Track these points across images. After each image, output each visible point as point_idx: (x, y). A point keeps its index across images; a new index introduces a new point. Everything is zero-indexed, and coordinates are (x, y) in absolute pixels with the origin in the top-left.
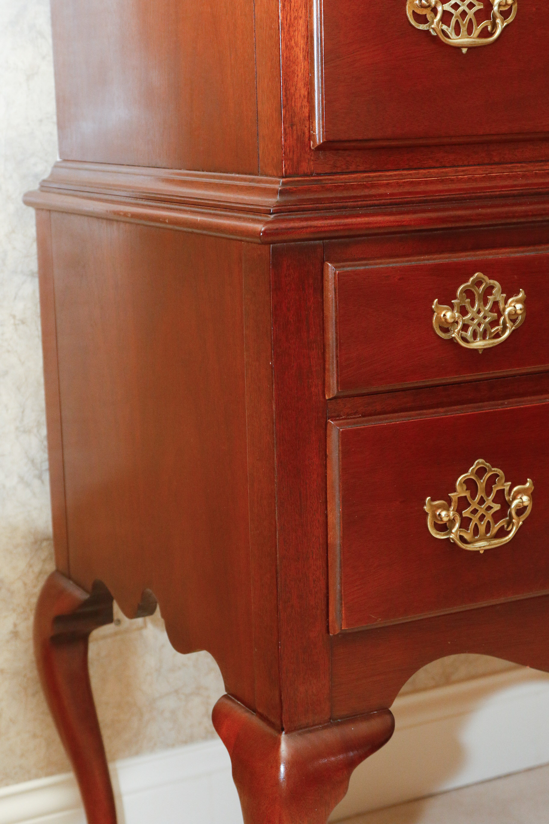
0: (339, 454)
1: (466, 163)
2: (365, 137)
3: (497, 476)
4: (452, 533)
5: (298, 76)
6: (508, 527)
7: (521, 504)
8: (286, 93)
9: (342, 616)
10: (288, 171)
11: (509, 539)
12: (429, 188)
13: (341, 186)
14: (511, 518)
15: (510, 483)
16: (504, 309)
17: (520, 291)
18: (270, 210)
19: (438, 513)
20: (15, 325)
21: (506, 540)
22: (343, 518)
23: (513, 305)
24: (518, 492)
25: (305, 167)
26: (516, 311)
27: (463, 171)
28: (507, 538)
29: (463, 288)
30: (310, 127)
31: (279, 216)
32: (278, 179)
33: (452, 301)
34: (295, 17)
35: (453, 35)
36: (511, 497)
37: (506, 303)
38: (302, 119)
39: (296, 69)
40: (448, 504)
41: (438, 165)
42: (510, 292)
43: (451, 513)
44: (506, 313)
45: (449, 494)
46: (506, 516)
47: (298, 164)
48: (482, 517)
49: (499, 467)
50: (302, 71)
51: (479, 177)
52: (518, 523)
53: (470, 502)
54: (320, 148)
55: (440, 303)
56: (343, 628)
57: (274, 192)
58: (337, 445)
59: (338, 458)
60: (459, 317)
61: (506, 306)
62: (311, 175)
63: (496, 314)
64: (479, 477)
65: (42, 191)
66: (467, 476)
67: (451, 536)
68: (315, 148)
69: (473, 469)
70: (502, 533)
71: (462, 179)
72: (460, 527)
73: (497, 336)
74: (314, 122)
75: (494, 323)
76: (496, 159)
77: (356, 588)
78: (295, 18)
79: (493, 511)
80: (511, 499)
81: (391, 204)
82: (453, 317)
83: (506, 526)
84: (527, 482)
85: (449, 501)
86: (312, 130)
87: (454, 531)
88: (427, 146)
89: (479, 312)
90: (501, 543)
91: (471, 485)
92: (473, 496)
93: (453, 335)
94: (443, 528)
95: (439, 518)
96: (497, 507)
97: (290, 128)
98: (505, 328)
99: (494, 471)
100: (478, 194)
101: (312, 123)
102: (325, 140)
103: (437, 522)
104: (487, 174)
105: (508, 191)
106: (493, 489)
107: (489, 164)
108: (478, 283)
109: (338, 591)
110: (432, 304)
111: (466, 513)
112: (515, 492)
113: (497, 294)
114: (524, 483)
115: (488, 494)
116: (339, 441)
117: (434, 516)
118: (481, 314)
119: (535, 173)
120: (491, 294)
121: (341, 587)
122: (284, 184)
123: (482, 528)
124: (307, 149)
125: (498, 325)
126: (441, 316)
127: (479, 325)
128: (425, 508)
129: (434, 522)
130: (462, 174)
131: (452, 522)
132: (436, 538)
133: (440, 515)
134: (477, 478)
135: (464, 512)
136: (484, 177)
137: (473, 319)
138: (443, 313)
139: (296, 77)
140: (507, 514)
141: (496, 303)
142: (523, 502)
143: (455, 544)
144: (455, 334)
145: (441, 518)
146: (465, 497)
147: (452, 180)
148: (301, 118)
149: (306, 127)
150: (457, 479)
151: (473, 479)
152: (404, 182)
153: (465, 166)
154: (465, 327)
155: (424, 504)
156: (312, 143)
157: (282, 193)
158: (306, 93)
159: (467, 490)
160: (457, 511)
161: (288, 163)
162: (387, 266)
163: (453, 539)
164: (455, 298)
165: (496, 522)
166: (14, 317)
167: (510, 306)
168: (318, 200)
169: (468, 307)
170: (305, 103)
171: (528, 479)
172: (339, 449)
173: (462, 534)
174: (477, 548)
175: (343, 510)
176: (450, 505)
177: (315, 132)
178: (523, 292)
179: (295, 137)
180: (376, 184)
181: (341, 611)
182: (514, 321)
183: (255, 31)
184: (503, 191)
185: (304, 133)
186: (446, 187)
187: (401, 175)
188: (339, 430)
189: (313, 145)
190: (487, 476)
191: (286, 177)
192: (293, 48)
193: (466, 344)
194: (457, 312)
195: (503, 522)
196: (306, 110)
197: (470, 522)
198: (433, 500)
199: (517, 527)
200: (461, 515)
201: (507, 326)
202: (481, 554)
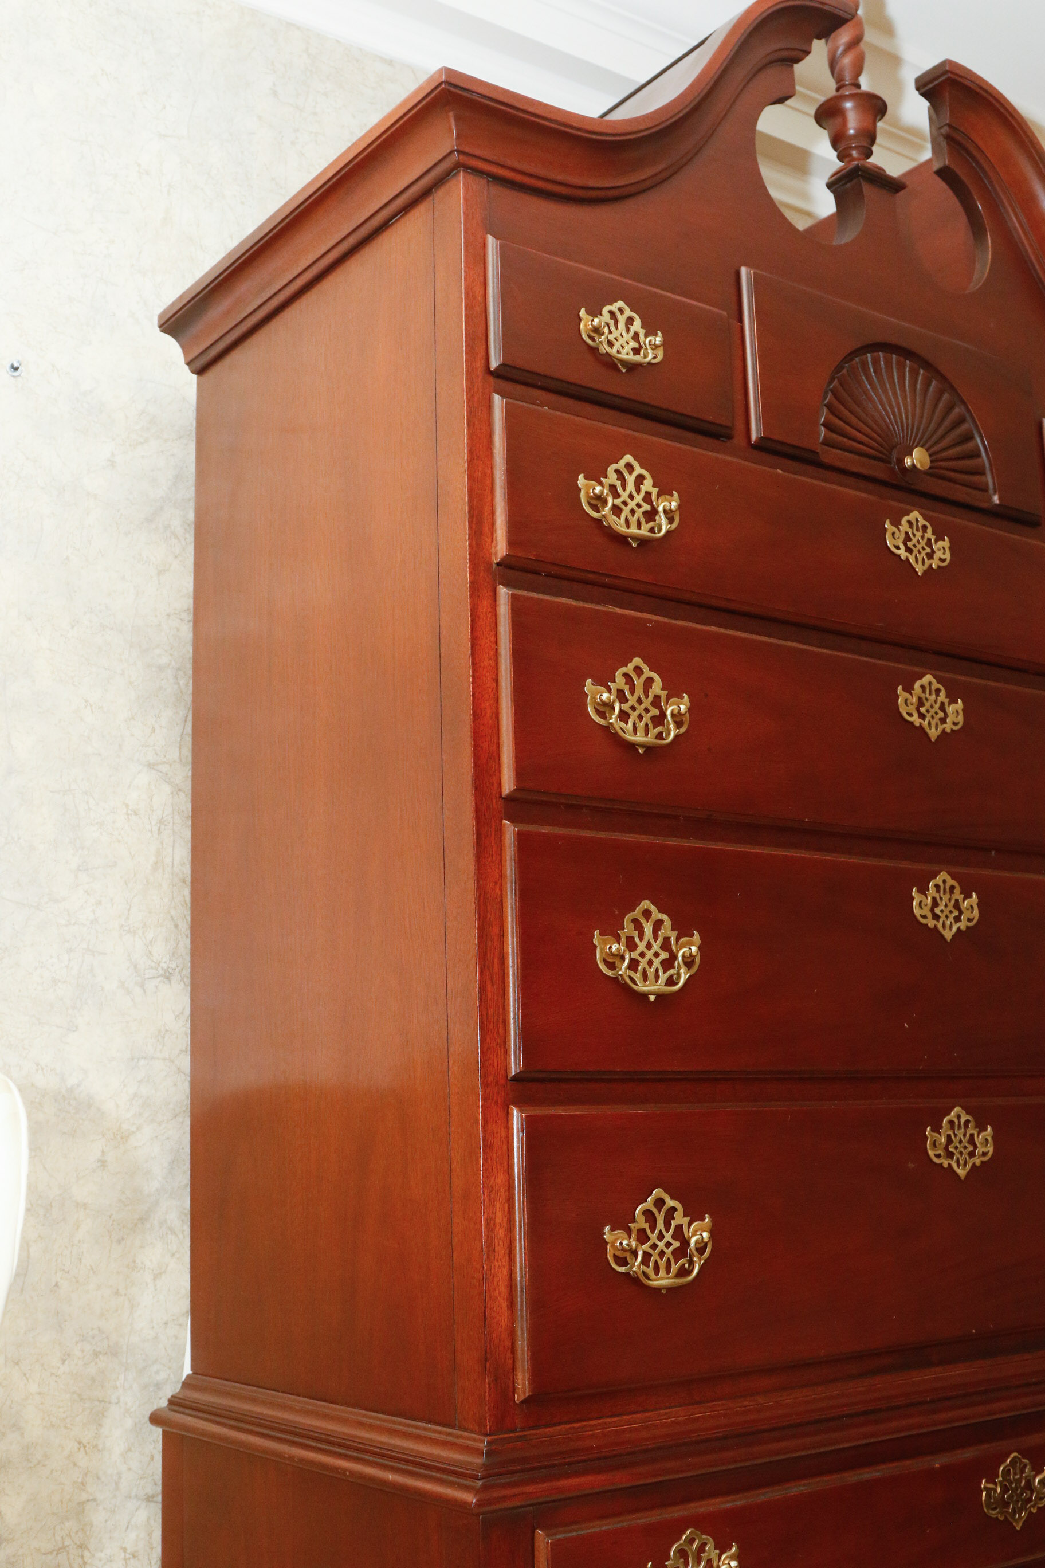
10: (493, 1428)
12: (634, 1437)
18: (478, 1475)
20: (125, 1559)
25: (509, 1423)
27: (666, 1414)
30: (514, 1381)
31: (486, 1482)
32: (482, 1438)
34: (499, 1266)
35: (652, 1275)
47: (503, 1420)
54: (525, 1402)
57: (479, 1451)
65: (170, 1410)
68: (520, 1403)
78: (499, 1268)
81: (599, 1459)
86: (516, 1384)
97: (495, 1382)
102: (531, 1394)
122: (489, 1443)
124: (512, 1403)
147: (656, 1426)
149: (509, 1380)
156: (516, 1396)
157: (488, 1453)
161: (493, 1419)
166: (125, 1550)
170: (509, 1354)
177: (519, 1385)
180: (582, 1436)
183: (453, 1277)
185: (507, 1388)
187: (605, 1423)
189: (517, 1399)
191: (490, 1435)
192: (497, 1299)
196: (510, 1361)
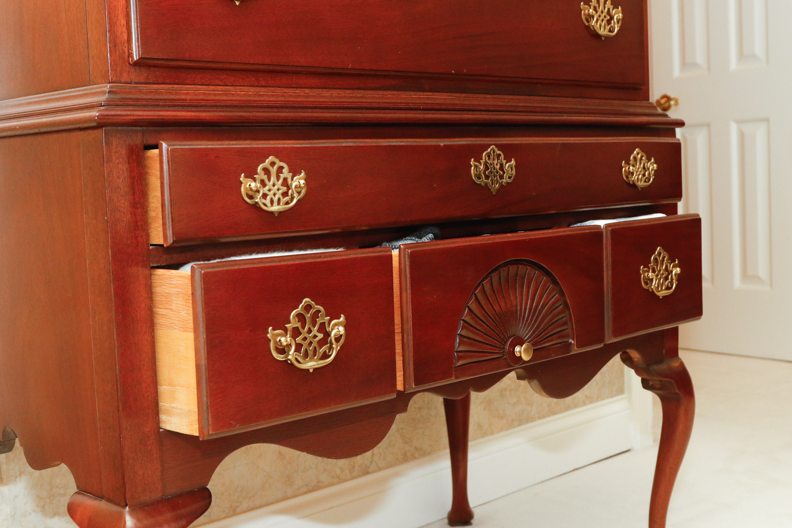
0: (201, 291)
1: (242, 84)
2: (169, 58)
3: (319, 311)
4: (290, 355)
5: (118, 10)
6: (329, 352)
7: (338, 333)
8: (110, 21)
9: (209, 423)
10: (113, 79)
11: (331, 360)
12: (217, 98)
13: (153, 92)
14: (331, 344)
15: (329, 318)
16: (291, 185)
17: (301, 172)
18: (102, 103)
19: (278, 340)
21: (329, 361)
22: (207, 342)
23: (298, 181)
24: (336, 325)
25: (125, 77)
26: (300, 185)
27: (240, 89)
28: (329, 359)
29: (261, 167)
30: (128, 47)
31: (109, 108)
32: (106, 84)
33: (254, 176)
36: (330, 328)
37: (292, 180)
38: (123, 41)
39: (117, 5)
40: (285, 332)
41: (222, 84)
42: (295, 172)
43: (289, 339)
44: (293, 187)
45: (286, 325)
46: (327, 343)
47: (121, 74)
48: (311, 343)
49: (321, 305)
50: (121, 6)
51: (252, 94)
52: (337, 348)
53: (301, 331)
54: (136, 64)
55: (246, 177)
56: (210, 433)
57: (104, 93)
58: (200, 284)
59: (201, 295)
60: (260, 187)
61: (293, 182)
62: (131, 83)
63: (286, 188)
64: (307, 312)
66: (299, 311)
67: (289, 358)
68: (133, 63)
69: (303, 306)
70: (325, 356)
71: (239, 94)
72: (295, 351)
73: (287, 203)
74: (132, 44)
75: (285, 194)
76: (263, 83)
77: (219, 400)
79: (318, 339)
80: (330, 330)
82: (257, 187)
83: (327, 351)
84: (341, 317)
85: (286, 330)
86: (130, 49)
87: (291, 353)
88: (214, 69)
89: (274, 185)
90: (325, 363)
91: (301, 317)
92: (303, 327)
93: (257, 200)
94: (282, 351)
95: (279, 344)
96: (320, 336)
97: (114, 47)
98: (292, 198)
99: (318, 308)
100: (252, 104)
101: (130, 44)
102: (140, 57)
103: (278, 347)
104: (257, 92)
105: (273, 104)
106: (317, 321)
107: (257, 86)
108: (273, 164)
109: (205, 403)
110: (240, 177)
111: (299, 339)
112: (333, 325)
113: (286, 173)
114: (339, 318)
115: (314, 324)
116: (201, 281)
117: (276, 342)
118: (276, 187)
119: (291, 95)
120: (282, 173)
121: (207, 399)
122: (111, 87)
123: (310, 353)
124: (127, 63)
125: (288, 196)
126: (247, 187)
127: (275, 195)
128: (268, 335)
129: (276, 347)
130: (240, 91)
131: (289, 346)
132: (278, 360)
133: (280, 340)
134: (305, 313)
135: (297, 340)
136: (256, 94)
137: (269, 190)
138: (248, 184)
139: (117, 11)
140: (328, 341)
141: (285, 179)
142: (339, 331)
143: (292, 364)
144: (258, 199)
145: (281, 343)
146: (297, 327)
147: (233, 94)
148: (121, 41)
149: (126, 47)
150: (291, 313)
151: (302, 314)
152: (199, 93)
153: (241, 86)
154: (265, 196)
155: (268, 333)
156: (130, 59)
157: (110, 92)
158: (125, 23)
159: (298, 322)
160: (292, 337)
161: (113, 73)
162: (205, 147)
163: (290, 360)
164: (257, 174)
165: (321, 348)
167: (295, 181)
168: (137, 100)
169: (267, 181)
171: (342, 315)
172: (201, 287)
173: (296, 357)
174: (308, 367)
175: (207, 336)
176: (287, 334)
177: (132, 51)
178: (304, 172)
179: (118, 54)
180: (179, 93)
181: (208, 418)
182: (299, 193)
184: (269, 103)
185: (124, 52)
186: (229, 98)
187: (197, 88)
188: (201, 272)
189: (131, 60)
190: (312, 311)
191: (112, 83)
193: (266, 207)
194: (258, 183)
195: (326, 348)
196: (126, 35)
197: (302, 347)
198: (274, 329)
199: (336, 351)
200: (295, 341)
201: (294, 196)
202: (311, 373)
